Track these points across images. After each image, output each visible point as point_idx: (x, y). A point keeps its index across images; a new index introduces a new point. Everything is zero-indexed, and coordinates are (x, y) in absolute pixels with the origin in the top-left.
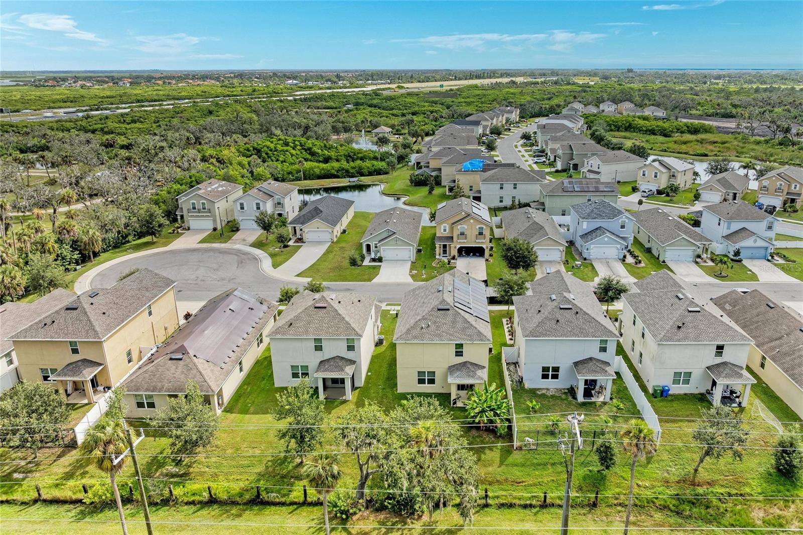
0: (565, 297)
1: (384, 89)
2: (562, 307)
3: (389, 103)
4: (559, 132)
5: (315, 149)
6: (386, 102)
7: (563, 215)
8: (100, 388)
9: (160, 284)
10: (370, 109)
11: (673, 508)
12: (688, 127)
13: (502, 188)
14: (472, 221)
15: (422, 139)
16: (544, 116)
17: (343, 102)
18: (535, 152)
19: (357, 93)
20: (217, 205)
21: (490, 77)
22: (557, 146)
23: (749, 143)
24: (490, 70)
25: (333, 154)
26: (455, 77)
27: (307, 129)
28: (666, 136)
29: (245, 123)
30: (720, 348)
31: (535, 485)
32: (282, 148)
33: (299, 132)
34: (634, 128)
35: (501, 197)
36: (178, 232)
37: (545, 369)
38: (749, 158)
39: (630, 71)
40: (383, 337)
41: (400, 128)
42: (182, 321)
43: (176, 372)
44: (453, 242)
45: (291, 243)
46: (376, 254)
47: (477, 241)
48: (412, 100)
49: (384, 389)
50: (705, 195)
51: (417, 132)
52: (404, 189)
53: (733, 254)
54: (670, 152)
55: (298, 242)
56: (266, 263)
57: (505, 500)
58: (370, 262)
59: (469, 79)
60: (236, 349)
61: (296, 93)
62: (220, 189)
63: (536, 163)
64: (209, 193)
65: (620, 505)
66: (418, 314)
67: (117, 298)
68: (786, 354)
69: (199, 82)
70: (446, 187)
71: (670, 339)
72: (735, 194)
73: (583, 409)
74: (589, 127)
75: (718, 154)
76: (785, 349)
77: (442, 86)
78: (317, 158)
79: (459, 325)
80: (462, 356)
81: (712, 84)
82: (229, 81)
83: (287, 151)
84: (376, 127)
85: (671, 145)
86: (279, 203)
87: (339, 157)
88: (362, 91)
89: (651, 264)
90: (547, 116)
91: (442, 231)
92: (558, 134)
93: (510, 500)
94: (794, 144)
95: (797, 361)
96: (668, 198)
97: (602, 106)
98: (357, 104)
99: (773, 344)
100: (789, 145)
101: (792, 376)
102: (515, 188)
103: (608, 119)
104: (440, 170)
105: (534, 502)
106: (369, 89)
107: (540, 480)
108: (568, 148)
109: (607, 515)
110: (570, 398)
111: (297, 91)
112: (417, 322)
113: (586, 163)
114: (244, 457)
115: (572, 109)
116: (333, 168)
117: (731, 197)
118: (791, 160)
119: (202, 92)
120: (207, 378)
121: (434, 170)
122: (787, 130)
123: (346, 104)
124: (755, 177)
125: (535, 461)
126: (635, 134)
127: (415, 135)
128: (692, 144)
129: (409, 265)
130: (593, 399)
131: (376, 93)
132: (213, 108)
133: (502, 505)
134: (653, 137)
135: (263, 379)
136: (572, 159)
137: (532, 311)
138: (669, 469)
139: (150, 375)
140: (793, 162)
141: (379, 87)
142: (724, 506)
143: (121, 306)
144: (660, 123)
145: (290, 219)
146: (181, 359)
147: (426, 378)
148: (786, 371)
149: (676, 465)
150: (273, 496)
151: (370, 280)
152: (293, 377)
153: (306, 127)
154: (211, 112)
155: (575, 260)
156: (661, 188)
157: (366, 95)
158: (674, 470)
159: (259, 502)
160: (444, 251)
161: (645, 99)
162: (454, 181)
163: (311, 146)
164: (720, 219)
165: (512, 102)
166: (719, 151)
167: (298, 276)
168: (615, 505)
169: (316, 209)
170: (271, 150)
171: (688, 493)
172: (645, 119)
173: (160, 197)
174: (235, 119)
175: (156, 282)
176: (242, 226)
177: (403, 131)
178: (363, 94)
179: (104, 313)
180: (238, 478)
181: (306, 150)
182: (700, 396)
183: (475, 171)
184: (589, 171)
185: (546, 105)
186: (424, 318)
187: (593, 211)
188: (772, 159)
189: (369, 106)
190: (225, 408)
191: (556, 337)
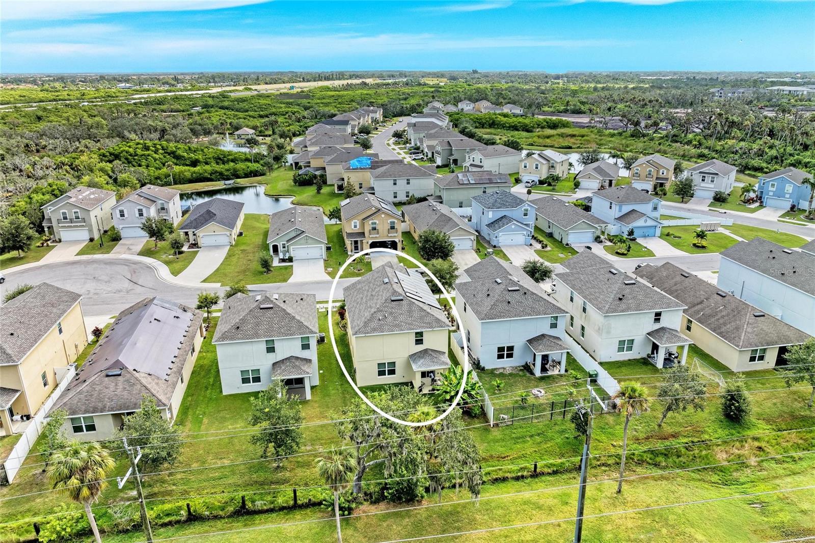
0: (511, 280)
1: (230, 91)
2: (510, 289)
3: (242, 105)
4: (431, 130)
5: (180, 152)
6: (238, 104)
7: (461, 207)
8: (17, 417)
9: (65, 299)
10: (223, 111)
11: (650, 461)
12: (547, 122)
13: (395, 184)
14: (383, 216)
15: (291, 139)
16: (405, 115)
17: (189, 105)
18: (410, 150)
19: (203, 96)
20: (92, 214)
21: (340, 79)
22: (433, 143)
23: (604, 135)
24: (336, 72)
25: (200, 157)
26: (303, 79)
27: (164, 132)
28: (528, 131)
29: (92, 127)
30: (658, 315)
31: (520, 457)
32: (143, 153)
33: (155, 136)
34: (497, 125)
35: (395, 193)
36: (48, 245)
37: (501, 349)
38: (609, 149)
39: (475, 72)
40: (324, 334)
41: (263, 128)
42: (91, 338)
43: (117, 389)
44: (365, 237)
45: (185, 249)
46: (284, 255)
47: (389, 235)
48: (267, 102)
49: (342, 385)
50: (584, 183)
51: (284, 132)
52: (288, 190)
53: (627, 233)
54: (537, 146)
55: (192, 248)
56: (164, 271)
57: (497, 475)
58: (279, 262)
59: (317, 81)
60: (174, 359)
61: (134, 96)
62: (92, 196)
63: (414, 159)
64: (81, 201)
65: (603, 465)
66: (371, 307)
67: (22, 317)
68: (710, 316)
69: (12, 86)
70: (333, 185)
71: (615, 311)
72: (611, 182)
73: (543, 383)
74: (456, 126)
75: (581, 146)
76: (708, 311)
77: (292, 88)
78: (182, 162)
79: (416, 314)
80: (422, 343)
81: (553, 84)
82: (49, 85)
83: (149, 155)
84: (237, 129)
85: (535, 139)
86: (163, 209)
87: (209, 160)
88: (207, 93)
89: (557, 247)
90: (409, 115)
91: (353, 227)
92: (430, 132)
93: (500, 475)
94: (644, 136)
95: (721, 321)
96: (551, 188)
97: (460, 105)
98: (206, 106)
99: (696, 308)
100: (639, 137)
101: (720, 334)
102: (408, 183)
103: (472, 117)
104: (324, 169)
105: (525, 473)
106: (214, 91)
107: (524, 452)
108: (446, 144)
109: (595, 476)
110: (528, 375)
111: (133, 95)
112: (372, 314)
113: (467, 158)
114: (213, 469)
115: (434, 108)
116: (206, 171)
117: (607, 184)
118: (645, 150)
119: (21, 96)
120: (155, 392)
121: (318, 169)
122: (637, 124)
123: (193, 107)
124: (623, 165)
125: (514, 435)
126: (499, 130)
127: (283, 136)
128: (555, 138)
129: (322, 263)
130: (550, 373)
131: (223, 96)
132: (40, 113)
133: (496, 480)
134: (516, 132)
135: (207, 388)
136: (452, 155)
137: (480, 295)
138: (636, 427)
139: (86, 396)
140: (647, 152)
141: (224, 89)
142: (692, 453)
143: (29, 325)
144: (521, 120)
145: (175, 225)
146: (120, 375)
147: (387, 369)
148: (714, 331)
149: (641, 423)
150: (259, 504)
151: (285, 280)
152: (243, 383)
153: (163, 131)
154: (39, 118)
155: (485, 248)
156: (542, 179)
157: (213, 97)
158: (640, 428)
159: (244, 512)
160: (355, 247)
161: (499, 99)
162: (343, 179)
163: (174, 149)
164: (611, 203)
165: (373, 102)
166: (581, 144)
167: (204, 281)
168: (599, 466)
169: (209, 212)
170: (131, 155)
171: (660, 445)
172: (505, 116)
173: (18, 208)
174: (79, 124)
175: (60, 297)
176: (123, 235)
177: (267, 133)
178: (210, 97)
179: (12, 334)
180: (213, 491)
181: (169, 154)
182: (642, 360)
183: (364, 169)
184: (471, 165)
185: (407, 105)
186: (379, 310)
187: (496, 201)
188: (628, 149)
189: (220, 108)
190: (176, 421)
191: (510, 317)
